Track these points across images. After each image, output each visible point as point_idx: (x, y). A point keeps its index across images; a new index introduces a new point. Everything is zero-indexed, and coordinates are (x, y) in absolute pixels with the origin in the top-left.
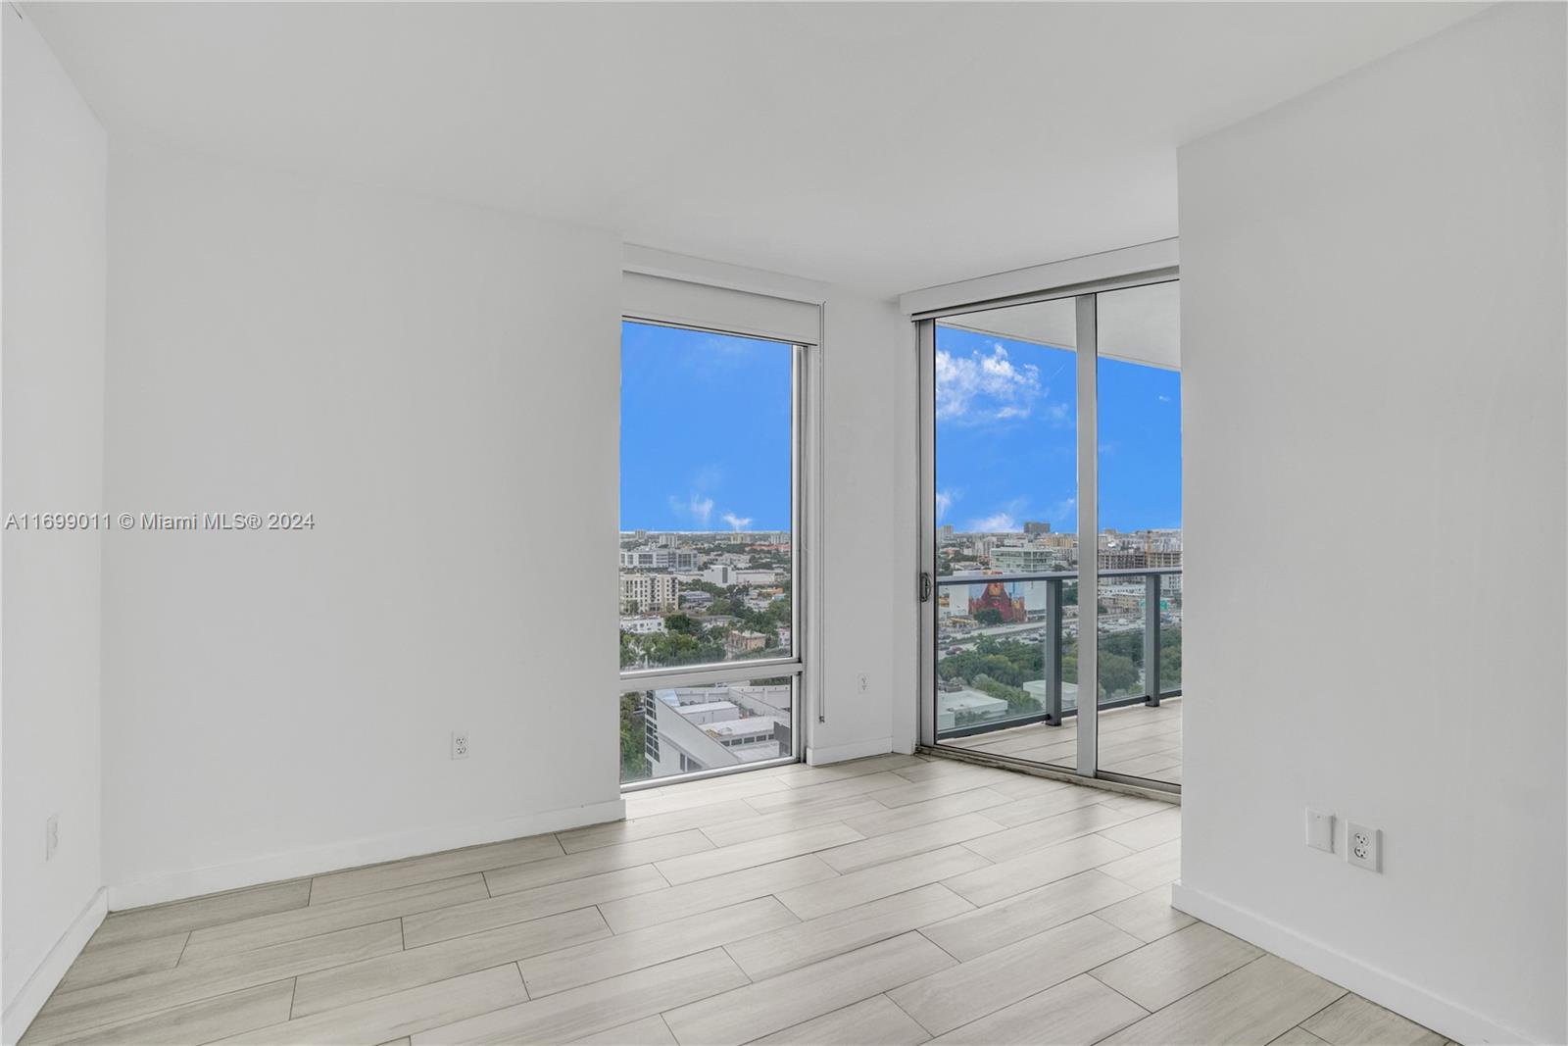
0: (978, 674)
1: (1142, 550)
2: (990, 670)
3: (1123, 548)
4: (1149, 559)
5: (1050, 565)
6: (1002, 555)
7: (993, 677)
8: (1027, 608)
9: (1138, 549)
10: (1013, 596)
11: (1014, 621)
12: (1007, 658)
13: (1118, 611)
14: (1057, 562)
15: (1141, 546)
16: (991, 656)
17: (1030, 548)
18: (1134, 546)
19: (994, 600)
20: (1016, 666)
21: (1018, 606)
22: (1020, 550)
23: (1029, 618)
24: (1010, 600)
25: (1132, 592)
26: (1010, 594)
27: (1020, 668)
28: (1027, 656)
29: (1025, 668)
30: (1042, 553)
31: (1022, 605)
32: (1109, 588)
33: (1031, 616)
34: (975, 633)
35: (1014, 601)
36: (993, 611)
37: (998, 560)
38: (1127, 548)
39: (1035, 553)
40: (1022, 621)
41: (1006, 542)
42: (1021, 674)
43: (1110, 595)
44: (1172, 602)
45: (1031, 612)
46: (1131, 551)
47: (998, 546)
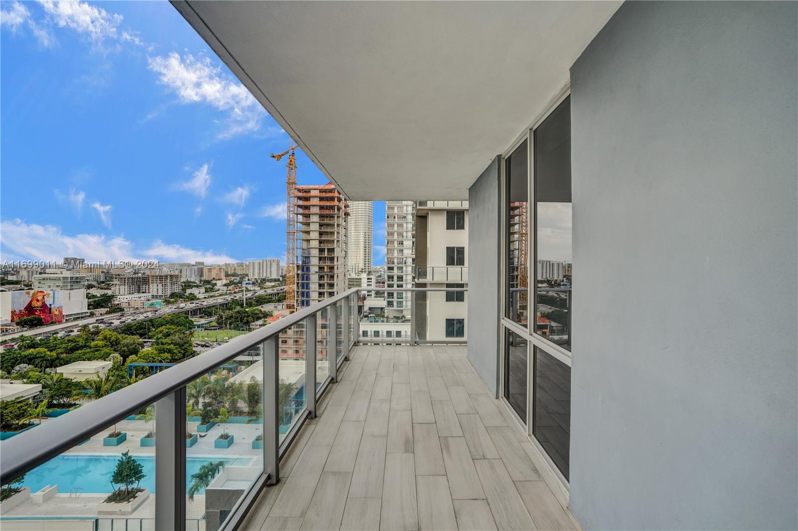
0: (18, 364)
1: (146, 274)
2: (30, 360)
3: (135, 273)
4: (150, 279)
5: (83, 285)
6: (44, 279)
7: (33, 364)
8: (64, 313)
9: (144, 273)
10: (52, 306)
11: (53, 323)
12: (46, 350)
13: (131, 309)
14: (90, 283)
15: (146, 271)
16: (32, 350)
17: (68, 274)
18: (142, 272)
19: (36, 311)
20: (54, 354)
21: (57, 313)
22: (60, 276)
23: (66, 320)
24: (50, 309)
25: (140, 298)
26: (50, 305)
27: (57, 354)
28: (64, 346)
29: (61, 353)
30: (77, 278)
31: (61, 312)
32: (124, 297)
33: (68, 318)
34: (17, 336)
35: (53, 310)
36: (34, 318)
37: (40, 283)
38: (137, 273)
39: (72, 278)
40: (60, 322)
41: (47, 271)
42: (58, 358)
43: (126, 301)
44: (164, 302)
45: (67, 316)
46: (140, 275)
47: (40, 273)
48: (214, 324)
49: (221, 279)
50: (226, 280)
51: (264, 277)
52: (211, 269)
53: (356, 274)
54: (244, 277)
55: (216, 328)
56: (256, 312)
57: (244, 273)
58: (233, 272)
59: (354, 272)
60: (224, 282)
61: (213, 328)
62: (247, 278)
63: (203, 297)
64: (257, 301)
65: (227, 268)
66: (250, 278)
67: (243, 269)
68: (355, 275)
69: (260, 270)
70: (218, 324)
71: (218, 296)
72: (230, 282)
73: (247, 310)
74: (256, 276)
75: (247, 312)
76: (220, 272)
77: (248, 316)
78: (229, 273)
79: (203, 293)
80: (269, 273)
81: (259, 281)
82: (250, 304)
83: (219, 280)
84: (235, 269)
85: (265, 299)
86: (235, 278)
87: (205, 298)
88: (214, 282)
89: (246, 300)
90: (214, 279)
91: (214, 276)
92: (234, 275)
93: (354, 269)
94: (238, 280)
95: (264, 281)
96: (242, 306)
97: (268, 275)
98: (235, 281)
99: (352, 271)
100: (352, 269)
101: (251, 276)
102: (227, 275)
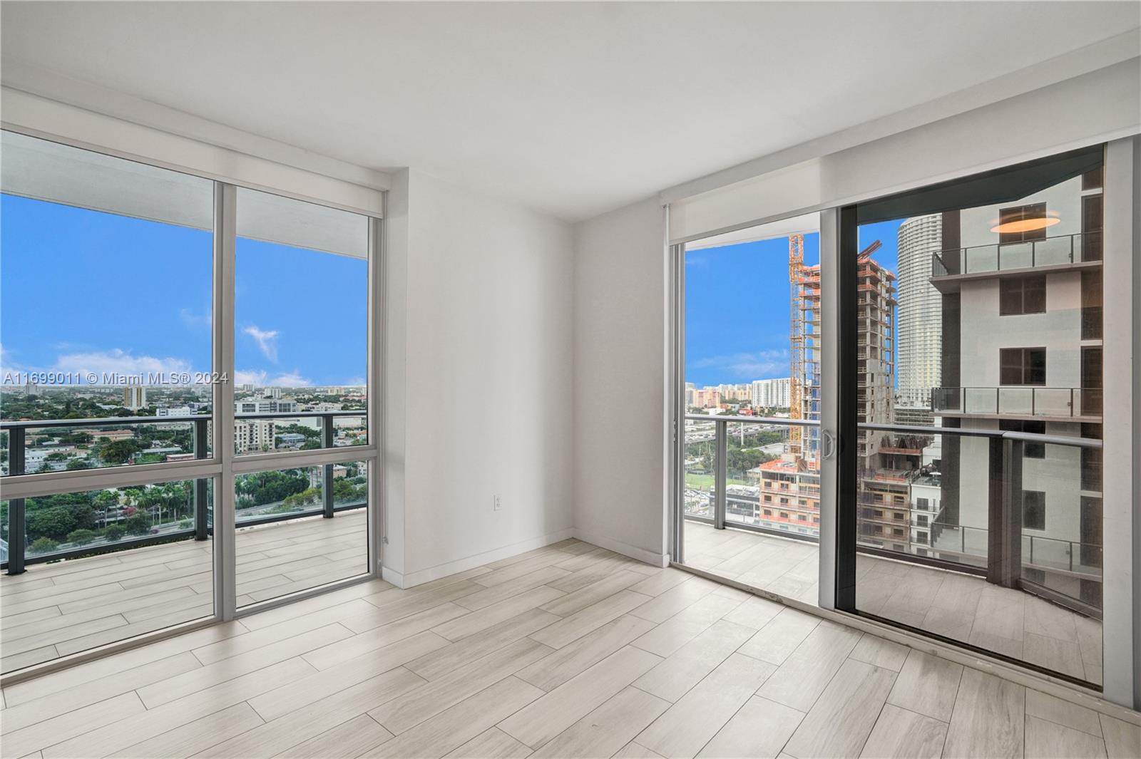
48: (700, 466)
49: (715, 407)
50: (722, 407)
51: (773, 406)
52: (702, 393)
53: (924, 402)
54: (746, 405)
55: (701, 472)
56: (756, 454)
57: (747, 398)
58: (731, 397)
59: (920, 399)
60: (719, 410)
61: (698, 472)
62: (749, 405)
63: (690, 429)
64: (760, 440)
65: (725, 392)
66: (753, 406)
67: (745, 394)
68: (921, 404)
69: (768, 395)
70: (705, 467)
71: (709, 430)
72: (727, 411)
73: (743, 450)
74: (763, 404)
75: (742, 454)
76: (714, 397)
77: (744, 460)
78: (727, 398)
79: (691, 425)
80: (780, 398)
81: (766, 411)
82: (749, 443)
83: (712, 407)
84: (734, 393)
85: (769, 437)
86: (733, 405)
87: (692, 431)
88: (705, 410)
89: (745, 436)
90: (706, 406)
91: (706, 402)
92: (734, 401)
93: (920, 395)
94: (737, 409)
95: (773, 410)
96: (738, 444)
97: (780, 403)
98: (733, 410)
99: (917, 398)
100: (917, 394)
101: (755, 404)
102: (723, 401)
